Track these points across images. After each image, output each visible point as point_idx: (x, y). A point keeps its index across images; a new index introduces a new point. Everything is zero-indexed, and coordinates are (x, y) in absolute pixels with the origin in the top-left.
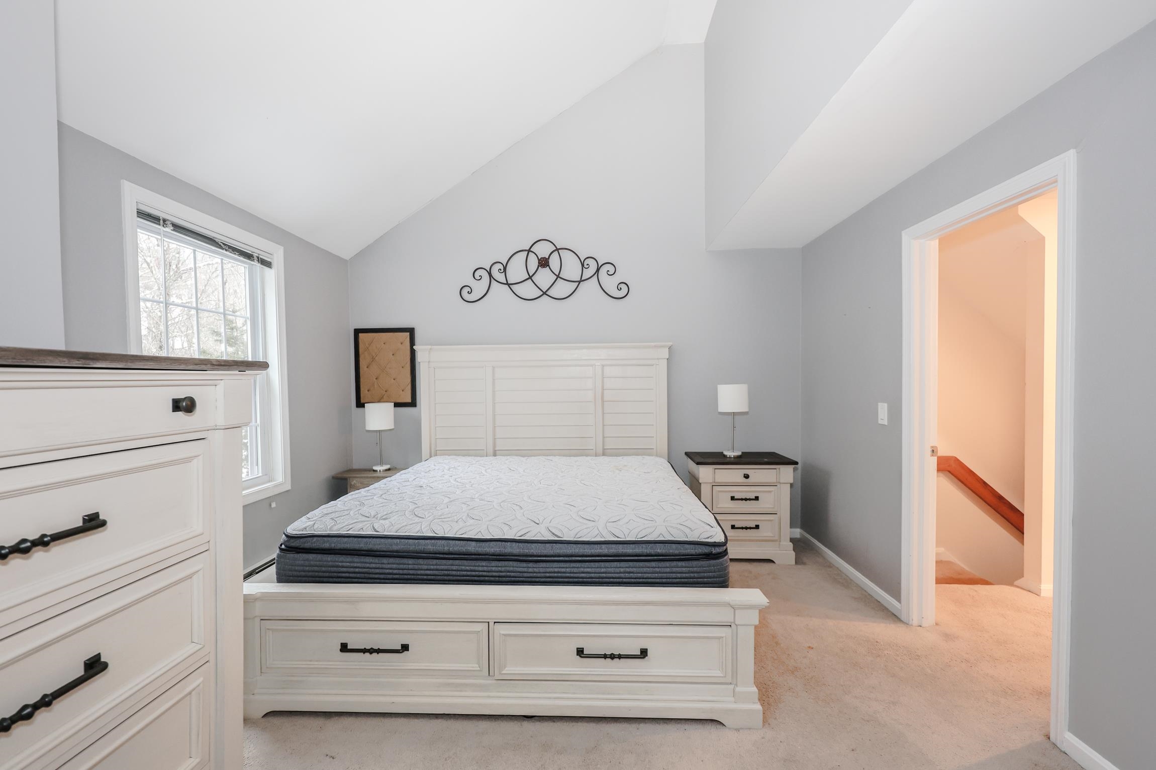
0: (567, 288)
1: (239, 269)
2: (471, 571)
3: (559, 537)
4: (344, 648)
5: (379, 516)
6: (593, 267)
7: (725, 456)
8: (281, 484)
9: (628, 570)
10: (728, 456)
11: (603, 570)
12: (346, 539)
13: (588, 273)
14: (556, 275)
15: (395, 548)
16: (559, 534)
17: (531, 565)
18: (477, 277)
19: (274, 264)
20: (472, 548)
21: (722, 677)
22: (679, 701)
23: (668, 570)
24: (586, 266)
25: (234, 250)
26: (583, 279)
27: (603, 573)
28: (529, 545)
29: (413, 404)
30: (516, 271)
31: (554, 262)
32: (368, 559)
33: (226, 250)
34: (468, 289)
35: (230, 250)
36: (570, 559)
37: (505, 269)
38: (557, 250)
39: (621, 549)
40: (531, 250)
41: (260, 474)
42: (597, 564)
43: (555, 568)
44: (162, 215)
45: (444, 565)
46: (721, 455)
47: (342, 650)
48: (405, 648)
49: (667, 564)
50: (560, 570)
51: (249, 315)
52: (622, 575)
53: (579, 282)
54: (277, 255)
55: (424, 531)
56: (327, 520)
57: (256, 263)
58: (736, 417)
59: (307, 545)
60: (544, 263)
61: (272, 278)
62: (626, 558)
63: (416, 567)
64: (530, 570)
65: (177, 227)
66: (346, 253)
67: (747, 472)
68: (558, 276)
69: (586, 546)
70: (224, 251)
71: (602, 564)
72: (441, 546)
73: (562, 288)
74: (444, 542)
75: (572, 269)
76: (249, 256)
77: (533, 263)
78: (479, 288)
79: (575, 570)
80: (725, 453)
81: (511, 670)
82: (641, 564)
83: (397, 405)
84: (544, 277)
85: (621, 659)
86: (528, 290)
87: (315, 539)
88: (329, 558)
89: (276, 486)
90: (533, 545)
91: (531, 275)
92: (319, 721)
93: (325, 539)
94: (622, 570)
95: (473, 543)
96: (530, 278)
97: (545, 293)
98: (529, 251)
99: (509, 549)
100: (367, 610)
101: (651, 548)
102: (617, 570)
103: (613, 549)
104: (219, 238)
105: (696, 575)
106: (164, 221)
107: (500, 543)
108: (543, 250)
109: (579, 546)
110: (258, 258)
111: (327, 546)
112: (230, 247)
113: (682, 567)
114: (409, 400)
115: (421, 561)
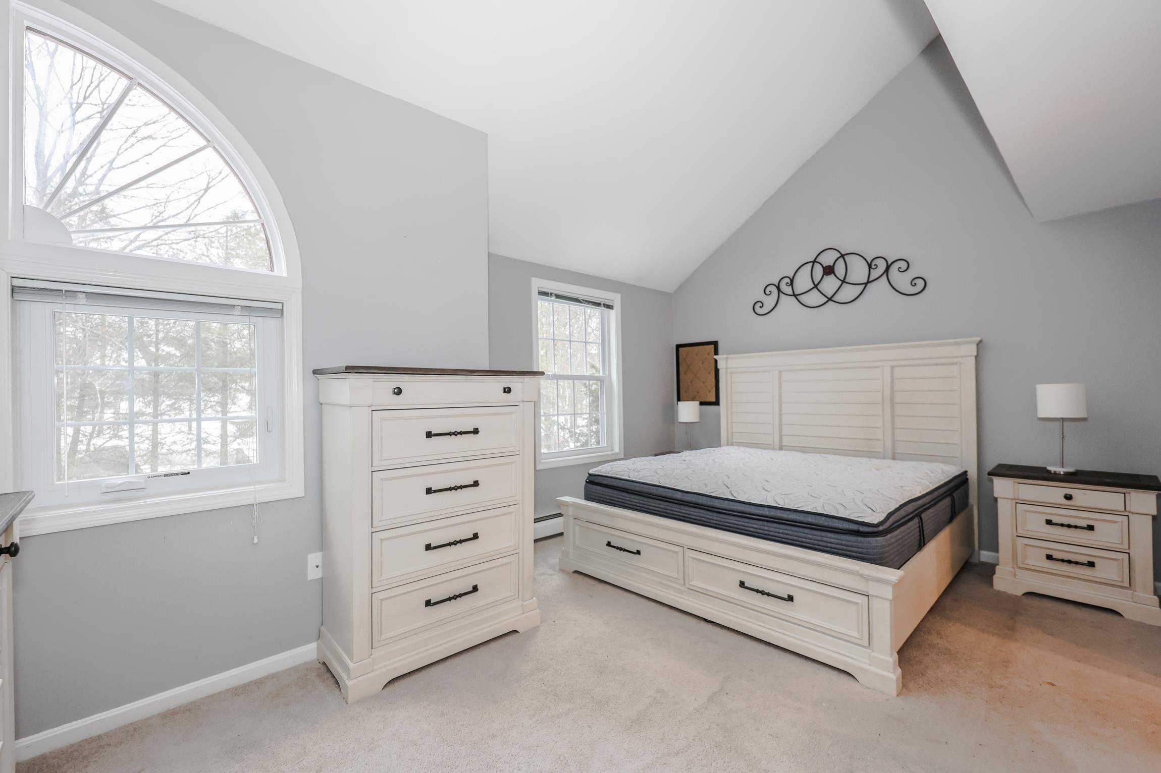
0: (854, 291)
1: (595, 314)
2: (679, 512)
3: (736, 498)
4: (609, 544)
5: (636, 470)
6: (882, 266)
7: (1049, 472)
8: (617, 454)
9: (786, 532)
10: (1053, 472)
11: (766, 528)
12: (614, 480)
13: (875, 274)
14: (840, 280)
15: (637, 489)
16: (735, 495)
17: (715, 514)
18: (768, 292)
19: (615, 307)
20: (679, 496)
21: (858, 638)
22: (816, 645)
23: (819, 538)
24: (873, 267)
25: (589, 302)
26: (870, 280)
27: (766, 530)
28: (714, 499)
29: (717, 403)
30: (803, 282)
31: (840, 269)
32: (624, 494)
33: (584, 304)
34: (760, 304)
35: (587, 303)
36: (743, 515)
37: (792, 281)
38: (842, 256)
39: (779, 514)
40: (817, 260)
41: (606, 445)
42: (761, 523)
43: (732, 520)
44: (550, 291)
45: (663, 505)
46: (1044, 470)
47: (607, 545)
48: (638, 552)
49: (818, 533)
50: (735, 522)
51: (601, 342)
52: (781, 535)
53: (866, 284)
54: (616, 299)
55: (654, 480)
56: (609, 468)
57: (602, 308)
58: (1065, 423)
59: (597, 481)
60: (829, 270)
61: (613, 316)
62: (784, 522)
63: (649, 504)
64: (715, 518)
65: (558, 296)
66: (670, 289)
67: (1069, 492)
68: (843, 281)
69: (753, 507)
70: (583, 304)
71: (766, 523)
72: (661, 492)
73: (848, 293)
74: (662, 489)
75: (858, 271)
76: (598, 304)
77: (818, 271)
78: (769, 302)
79: (746, 524)
80: (1049, 468)
81: (697, 583)
82: (796, 529)
83: (702, 404)
84: (830, 284)
85: (769, 597)
86: (814, 298)
87: (600, 477)
88: (606, 490)
89: (612, 454)
90: (717, 500)
91: (816, 283)
92: (595, 583)
93: (605, 478)
94: (781, 531)
95: (680, 493)
96: (816, 286)
97: (830, 299)
98: (814, 262)
99: (701, 500)
100: (620, 524)
101: (804, 517)
102: (777, 530)
103: (773, 513)
104: (581, 297)
105: (845, 547)
106: (551, 294)
107: (695, 495)
108: (828, 259)
109: (748, 506)
110: (604, 304)
111: (605, 482)
112: (586, 301)
113: (831, 538)
114: (713, 400)
115: (651, 500)
